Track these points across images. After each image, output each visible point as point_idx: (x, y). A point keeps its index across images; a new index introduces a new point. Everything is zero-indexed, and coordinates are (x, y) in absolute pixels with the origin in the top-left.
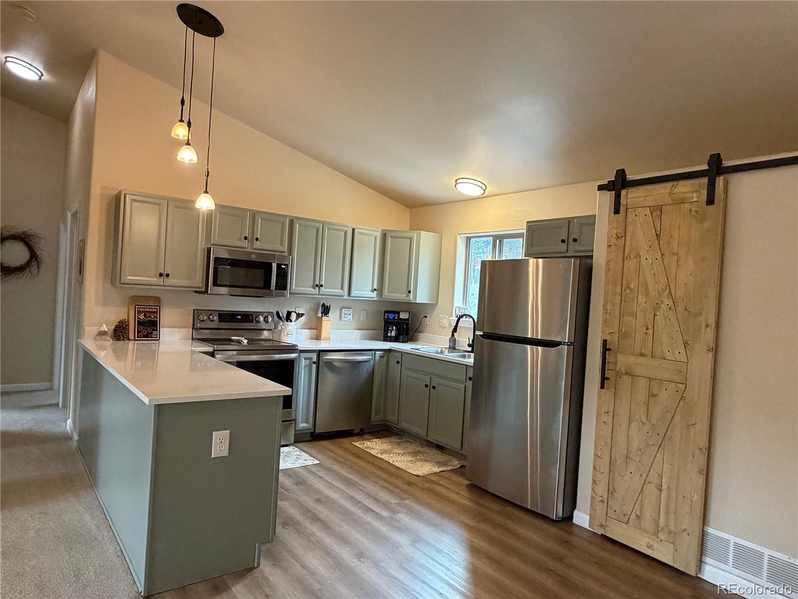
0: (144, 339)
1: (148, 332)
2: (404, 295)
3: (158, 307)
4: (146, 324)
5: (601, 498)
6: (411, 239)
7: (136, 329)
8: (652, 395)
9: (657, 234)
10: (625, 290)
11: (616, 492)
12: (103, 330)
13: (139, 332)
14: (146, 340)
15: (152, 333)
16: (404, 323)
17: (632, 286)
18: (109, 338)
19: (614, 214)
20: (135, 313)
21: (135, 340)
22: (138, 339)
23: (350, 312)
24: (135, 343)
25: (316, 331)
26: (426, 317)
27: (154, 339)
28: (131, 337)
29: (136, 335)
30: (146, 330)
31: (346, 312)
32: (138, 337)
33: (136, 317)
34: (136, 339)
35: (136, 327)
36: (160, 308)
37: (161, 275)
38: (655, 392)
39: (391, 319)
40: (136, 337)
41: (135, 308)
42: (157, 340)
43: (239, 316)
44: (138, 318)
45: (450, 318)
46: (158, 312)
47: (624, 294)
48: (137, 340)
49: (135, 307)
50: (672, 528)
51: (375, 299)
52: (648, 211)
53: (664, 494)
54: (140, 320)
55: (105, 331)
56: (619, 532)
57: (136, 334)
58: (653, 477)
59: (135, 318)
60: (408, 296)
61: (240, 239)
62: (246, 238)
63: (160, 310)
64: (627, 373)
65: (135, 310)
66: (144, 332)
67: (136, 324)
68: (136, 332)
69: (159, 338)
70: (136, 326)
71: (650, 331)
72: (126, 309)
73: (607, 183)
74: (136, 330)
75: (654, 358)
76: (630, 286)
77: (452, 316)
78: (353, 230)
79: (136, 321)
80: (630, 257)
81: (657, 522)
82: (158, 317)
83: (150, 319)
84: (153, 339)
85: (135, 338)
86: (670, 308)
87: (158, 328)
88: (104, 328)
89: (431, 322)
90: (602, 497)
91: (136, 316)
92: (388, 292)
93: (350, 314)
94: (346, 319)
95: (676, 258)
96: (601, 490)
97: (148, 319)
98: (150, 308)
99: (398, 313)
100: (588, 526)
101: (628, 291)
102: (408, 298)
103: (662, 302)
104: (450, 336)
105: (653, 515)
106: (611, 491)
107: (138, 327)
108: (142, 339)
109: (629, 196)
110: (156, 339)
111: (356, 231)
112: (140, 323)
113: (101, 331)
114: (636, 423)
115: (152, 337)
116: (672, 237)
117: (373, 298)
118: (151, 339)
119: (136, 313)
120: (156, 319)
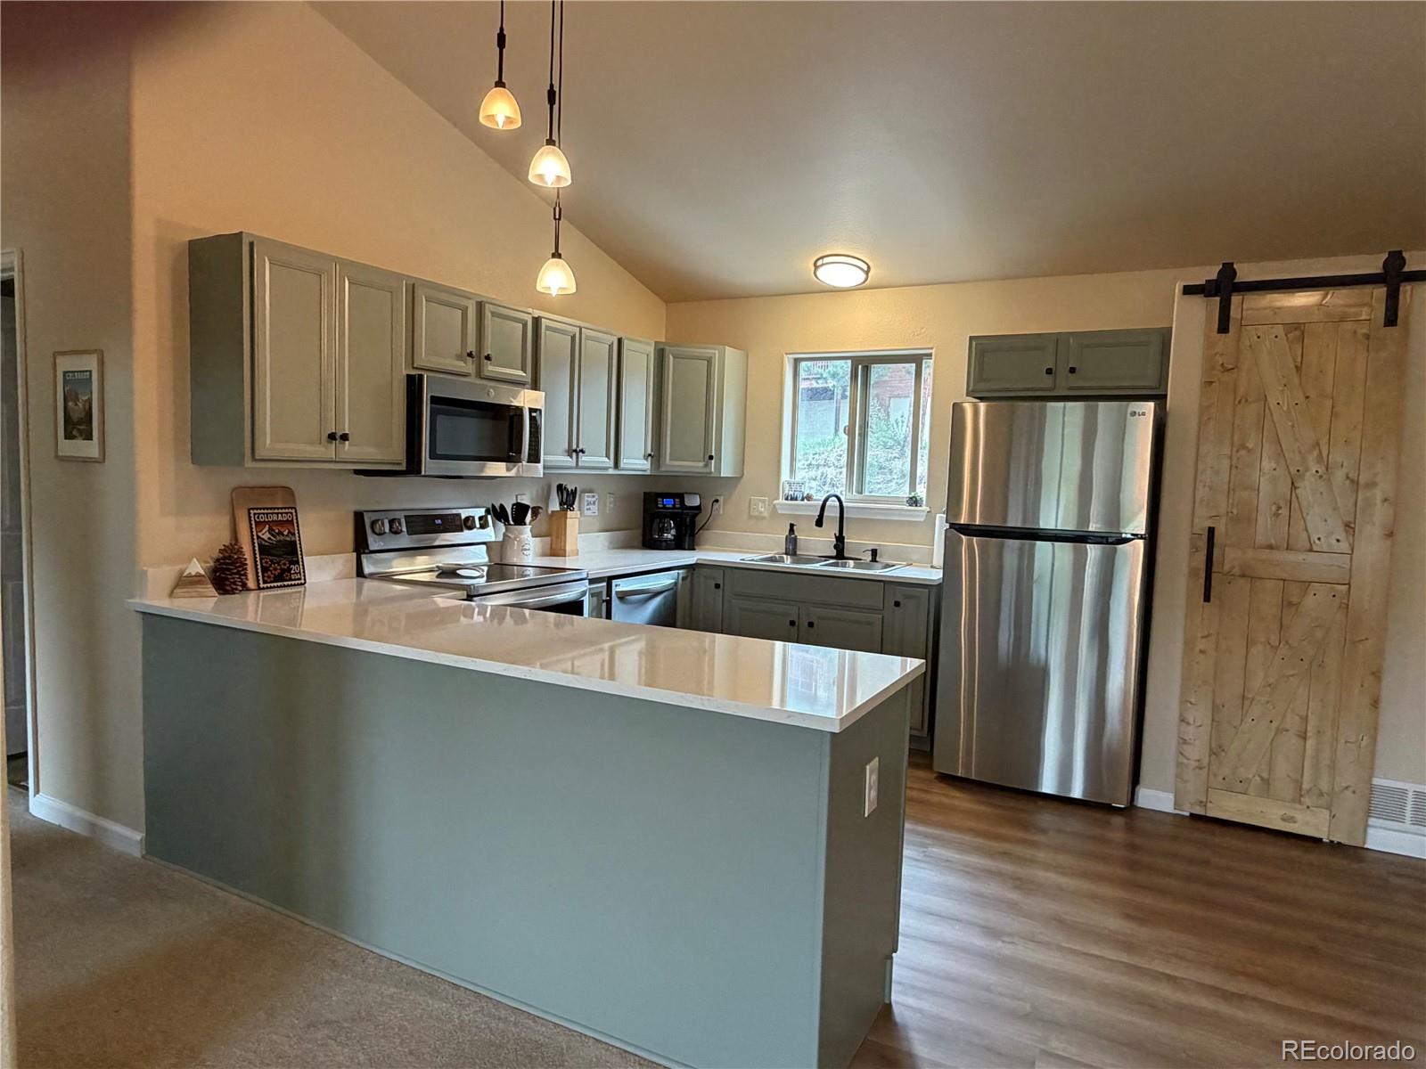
0: (275, 584)
1: (281, 569)
2: (701, 464)
3: (293, 511)
4: (274, 552)
5: (1197, 764)
6: (709, 361)
7: (259, 563)
8: (1287, 604)
9: (1296, 367)
10: (1238, 451)
11: (1223, 750)
12: (193, 574)
13: (265, 570)
14: (281, 586)
15: (289, 570)
16: (688, 514)
17: (1250, 445)
18: (211, 590)
19: (1218, 333)
20: (251, 528)
21: (260, 589)
22: (265, 586)
23: (594, 499)
24: (259, 596)
25: (549, 539)
26: (717, 501)
27: (296, 582)
28: (251, 584)
29: (260, 578)
30: (278, 563)
31: (590, 499)
32: (265, 582)
33: (255, 537)
34: (262, 586)
35: (258, 559)
36: (296, 512)
37: (332, 437)
38: (1294, 600)
39: (669, 508)
40: (261, 582)
41: (250, 517)
42: (302, 584)
43: (437, 519)
44: (258, 537)
45: (775, 502)
46: (295, 521)
47: (1235, 459)
48: (264, 588)
49: (249, 513)
50: (1325, 787)
51: (648, 473)
52: (1280, 330)
53: (1310, 743)
54: (263, 542)
55: (198, 575)
56: (1229, 807)
57: (260, 574)
58: (1292, 722)
59: (253, 539)
60: (706, 466)
61: (459, 357)
62: (470, 355)
63: (296, 516)
64: (1243, 576)
65: (250, 521)
66: (275, 569)
67: (257, 552)
68: (260, 571)
69: (305, 579)
70: (258, 556)
71: (1284, 512)
72: (225, 520)
73: (1204, 283)
74: (259, 567)
75: (1291, 550)
76: (1247, 445)
77: (778, 499)
78: (620, 341)
79: (256, 545)
80: (1247, 400)
81: (1298, 784)
82: (296, 532)
83: (282, 538)
84: (293, 583)
85: (259, 584)
86: (1321, 477)
87: (300, 556)
88: (196, 568)
89: (729, 509)
90: (1198, 761)
91: (254, 533)
92: (671, 460)
93: (594, 503)
94: (589, 513)
95: (1329, 403)
96: (1197, 751)
97: (278, 538)
98: (277, 514)
99: (681, 496)
100: (1173, 808)
101: (1243, 452)
102: (707, 470)
103: (1307, 470)
104: (787, 533)
105: (1291, 774)
106: (1216, 751)
107: (261, 559)
108: (272, 585)
109: (1245, 306)
110: (299, 582)
111: (626, 343)
112: (265, 550)
113: (190, 576)
114: (1260, 647)
115: (291, 580)
116: (1321, 372)
117: (645, 471)
118: (290, 583)
119: (254, 526)
120: (293, 539)
